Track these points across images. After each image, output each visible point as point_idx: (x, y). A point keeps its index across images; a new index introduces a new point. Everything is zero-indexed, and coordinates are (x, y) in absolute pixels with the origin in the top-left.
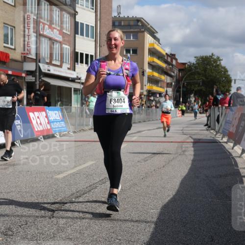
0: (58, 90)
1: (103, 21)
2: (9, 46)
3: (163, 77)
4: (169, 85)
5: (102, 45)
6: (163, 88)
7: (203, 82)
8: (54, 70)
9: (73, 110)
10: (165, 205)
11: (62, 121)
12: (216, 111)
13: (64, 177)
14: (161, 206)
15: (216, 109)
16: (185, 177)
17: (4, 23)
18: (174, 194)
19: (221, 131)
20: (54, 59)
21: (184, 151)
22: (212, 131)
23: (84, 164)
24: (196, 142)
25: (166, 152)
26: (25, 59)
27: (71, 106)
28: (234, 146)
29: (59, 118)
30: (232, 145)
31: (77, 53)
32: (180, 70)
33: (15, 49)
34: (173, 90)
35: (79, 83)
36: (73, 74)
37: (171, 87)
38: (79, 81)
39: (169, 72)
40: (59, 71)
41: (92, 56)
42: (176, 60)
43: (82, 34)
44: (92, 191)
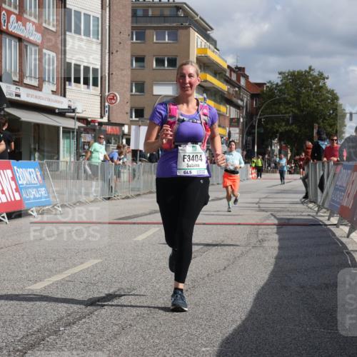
0: (35, 129)
1: (114, 7)
3: (223, 109)
4: (234, 123)
5: (114, 52)
6: (224, 127)
7: (295, 117)
8: (28, 95)
9: (62, 166)
10: (227, 339)
11: (41, 186)
12: (318, 169)
13: (45, 288)
14: (220, 340)
15: (319, 165)
16: (263, 288)
18: (244, 317)
19: (326, 205)
20: (28, 75)
21: (262, 241)
22: (311, 205)
23: (82, 263)
24: (283, 224)
25: (229, 242)
27: (58, 159)
28: (350, 232)
29: (36, 181)
30: (346, 229)
31: (69, 64)
32: (253, 96)
34: (242, 132)
35: (73, 118)
36: (62, 103)
37: (238, 126)
38: (73, 114)
39: (234, 100)
40: (36, 97)
41: (95, 70)
42: (246, 77)
43: (78, 31)
44: (96, 313)
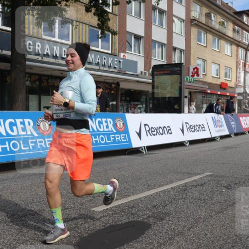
2: (228, 79)
17: (225, 66)
26: (237, 86)
33: (231, 81)
